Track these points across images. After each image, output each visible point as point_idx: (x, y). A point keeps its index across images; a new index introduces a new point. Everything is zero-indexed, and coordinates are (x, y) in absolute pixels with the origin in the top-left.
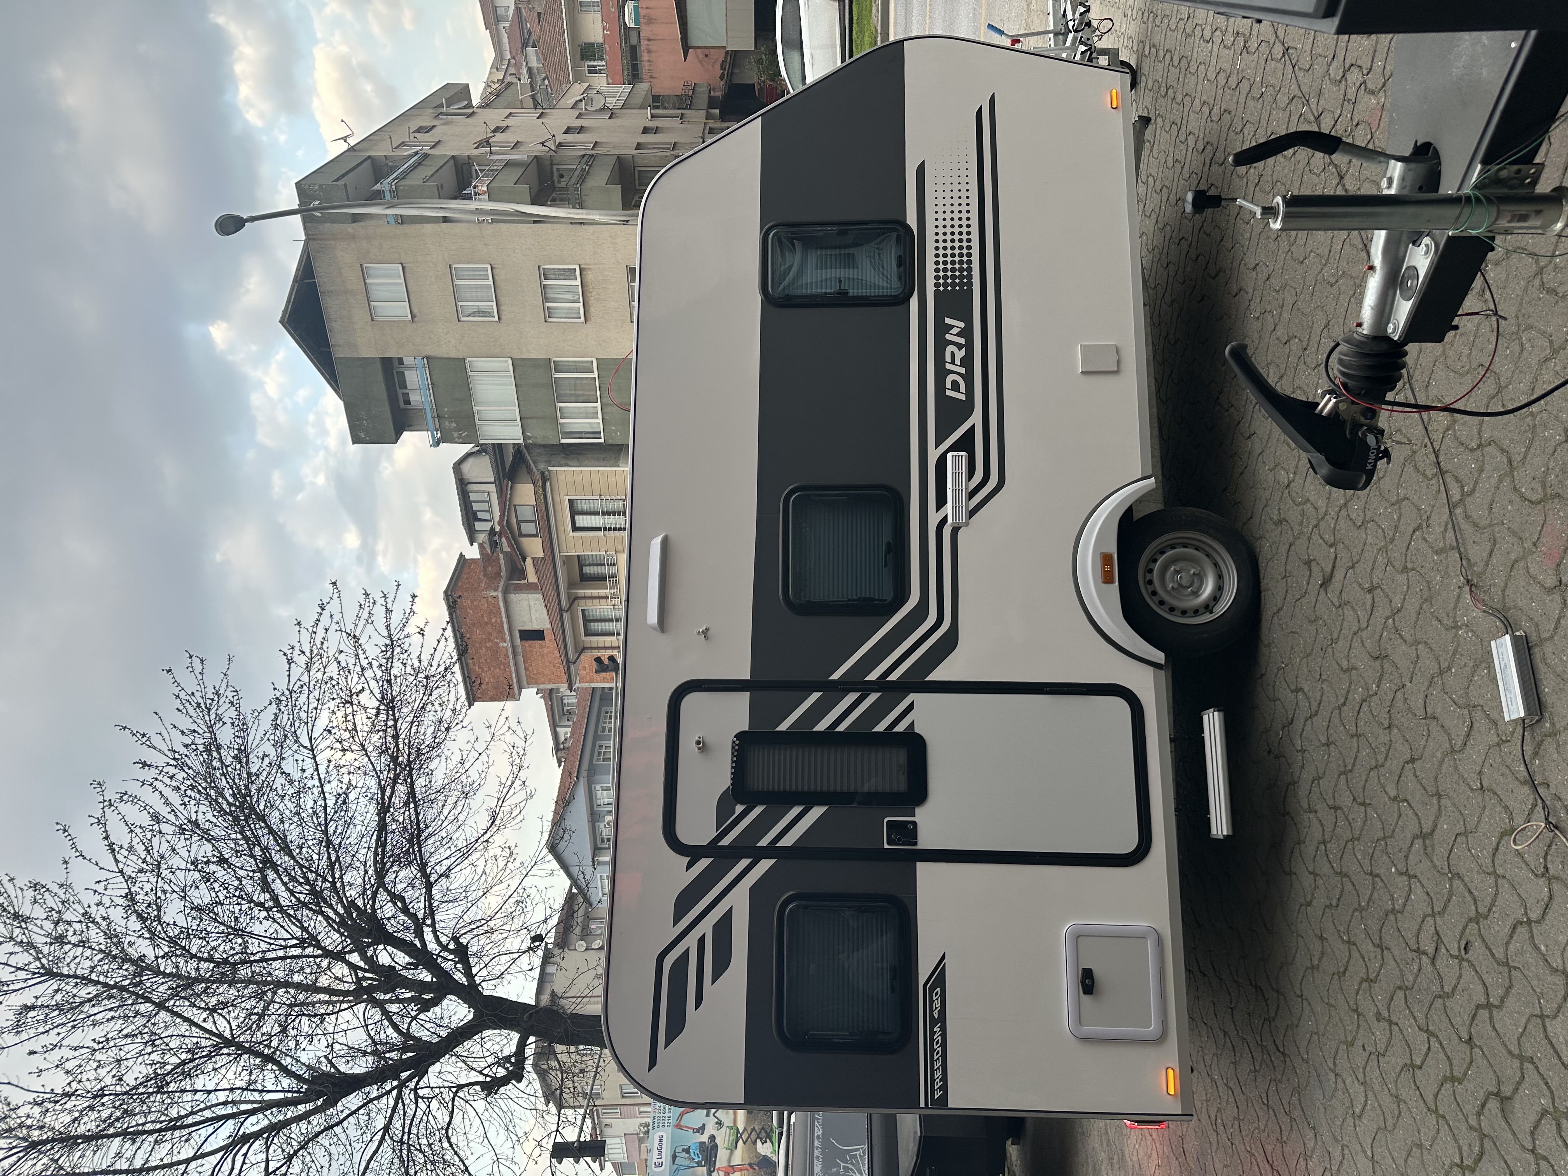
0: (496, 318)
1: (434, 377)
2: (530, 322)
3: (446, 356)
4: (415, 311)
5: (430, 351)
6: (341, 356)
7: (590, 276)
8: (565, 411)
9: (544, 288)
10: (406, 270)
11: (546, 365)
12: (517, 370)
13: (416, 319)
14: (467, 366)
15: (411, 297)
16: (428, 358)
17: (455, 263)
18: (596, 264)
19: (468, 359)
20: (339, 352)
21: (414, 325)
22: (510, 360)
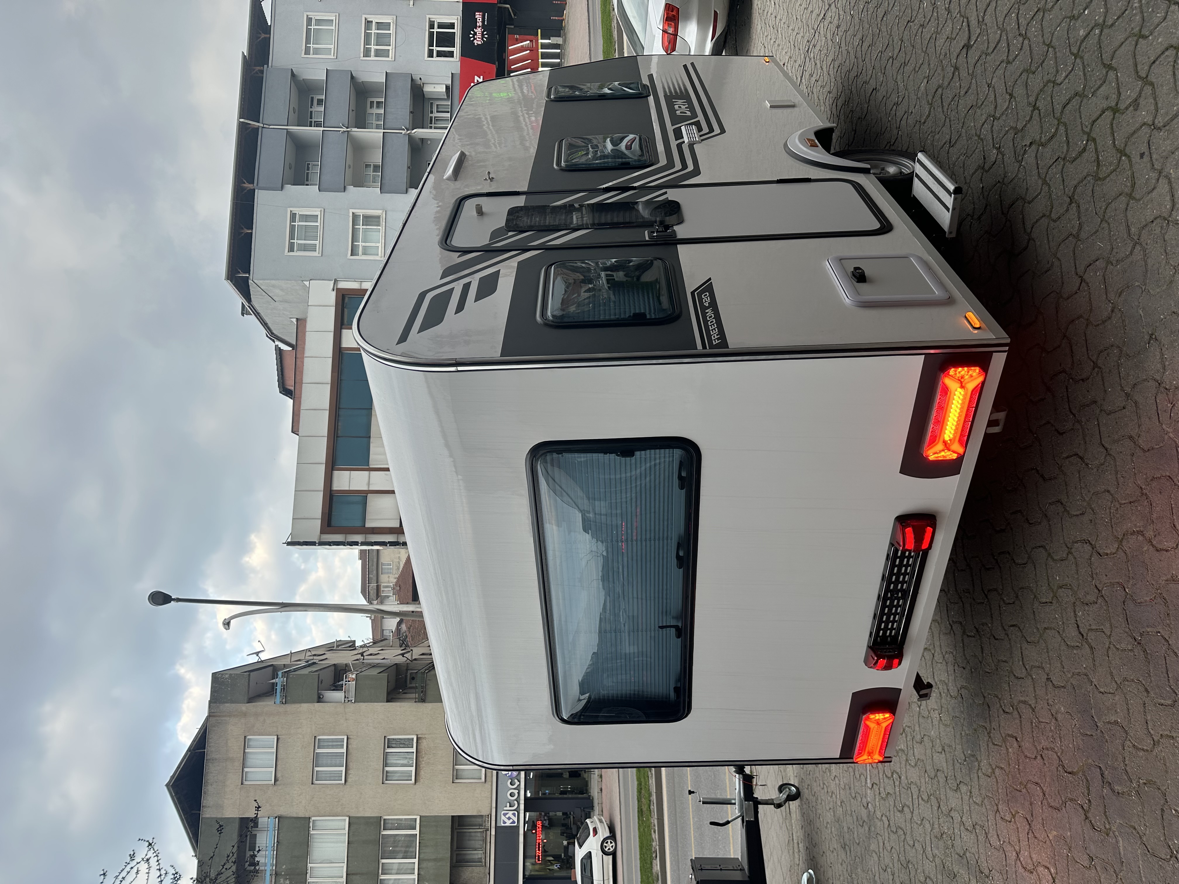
0: (343, 781)
1: (281, 835)
2: (370, 784)
3: (295, 816)
4: (279, 775)
5: (283, 811)
6: (208, 816)
7: (424, 744)
8: (385, 867)
9: (386, 755)
10: (280, 741)
11: (377, 823)
12: (352, 828)
13: (278, 783)
14: (311, 825)
15: (278, 763)
16: (280, 818)
17: (319, 735)
18: (430, 734)
19: (313, 818)
20: (208, 812)
21: (275, 787)
22: (347, 819)
